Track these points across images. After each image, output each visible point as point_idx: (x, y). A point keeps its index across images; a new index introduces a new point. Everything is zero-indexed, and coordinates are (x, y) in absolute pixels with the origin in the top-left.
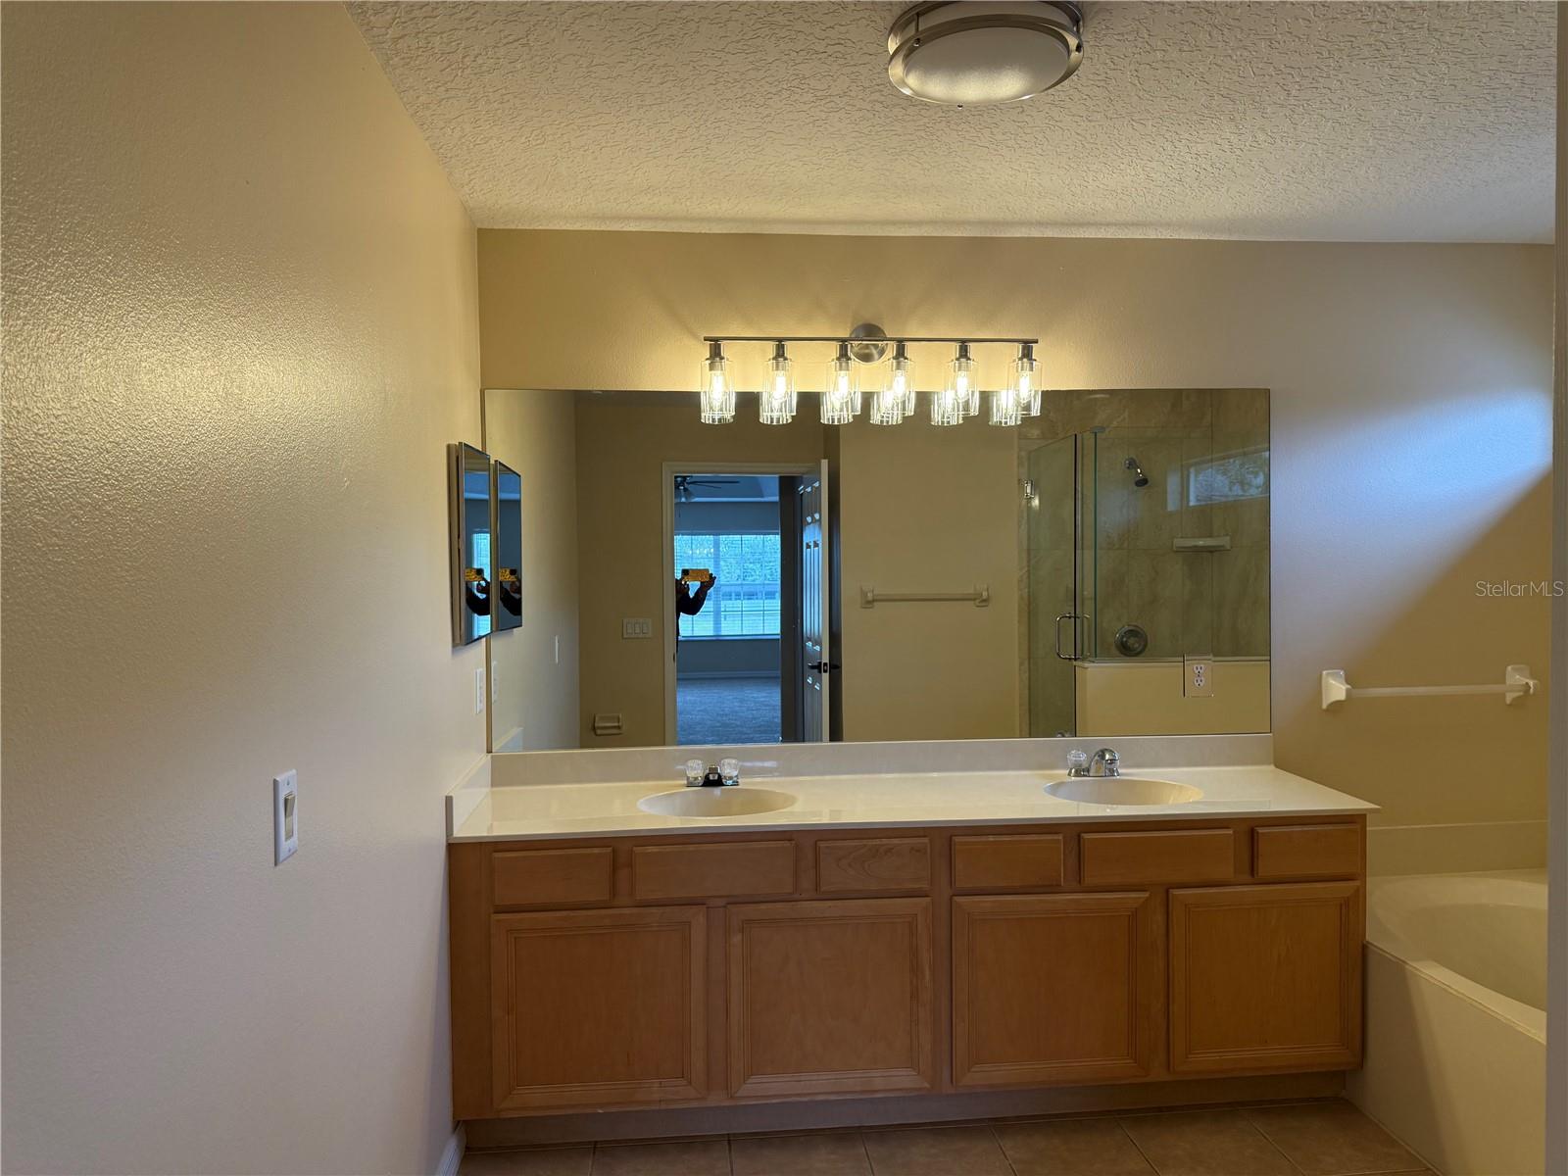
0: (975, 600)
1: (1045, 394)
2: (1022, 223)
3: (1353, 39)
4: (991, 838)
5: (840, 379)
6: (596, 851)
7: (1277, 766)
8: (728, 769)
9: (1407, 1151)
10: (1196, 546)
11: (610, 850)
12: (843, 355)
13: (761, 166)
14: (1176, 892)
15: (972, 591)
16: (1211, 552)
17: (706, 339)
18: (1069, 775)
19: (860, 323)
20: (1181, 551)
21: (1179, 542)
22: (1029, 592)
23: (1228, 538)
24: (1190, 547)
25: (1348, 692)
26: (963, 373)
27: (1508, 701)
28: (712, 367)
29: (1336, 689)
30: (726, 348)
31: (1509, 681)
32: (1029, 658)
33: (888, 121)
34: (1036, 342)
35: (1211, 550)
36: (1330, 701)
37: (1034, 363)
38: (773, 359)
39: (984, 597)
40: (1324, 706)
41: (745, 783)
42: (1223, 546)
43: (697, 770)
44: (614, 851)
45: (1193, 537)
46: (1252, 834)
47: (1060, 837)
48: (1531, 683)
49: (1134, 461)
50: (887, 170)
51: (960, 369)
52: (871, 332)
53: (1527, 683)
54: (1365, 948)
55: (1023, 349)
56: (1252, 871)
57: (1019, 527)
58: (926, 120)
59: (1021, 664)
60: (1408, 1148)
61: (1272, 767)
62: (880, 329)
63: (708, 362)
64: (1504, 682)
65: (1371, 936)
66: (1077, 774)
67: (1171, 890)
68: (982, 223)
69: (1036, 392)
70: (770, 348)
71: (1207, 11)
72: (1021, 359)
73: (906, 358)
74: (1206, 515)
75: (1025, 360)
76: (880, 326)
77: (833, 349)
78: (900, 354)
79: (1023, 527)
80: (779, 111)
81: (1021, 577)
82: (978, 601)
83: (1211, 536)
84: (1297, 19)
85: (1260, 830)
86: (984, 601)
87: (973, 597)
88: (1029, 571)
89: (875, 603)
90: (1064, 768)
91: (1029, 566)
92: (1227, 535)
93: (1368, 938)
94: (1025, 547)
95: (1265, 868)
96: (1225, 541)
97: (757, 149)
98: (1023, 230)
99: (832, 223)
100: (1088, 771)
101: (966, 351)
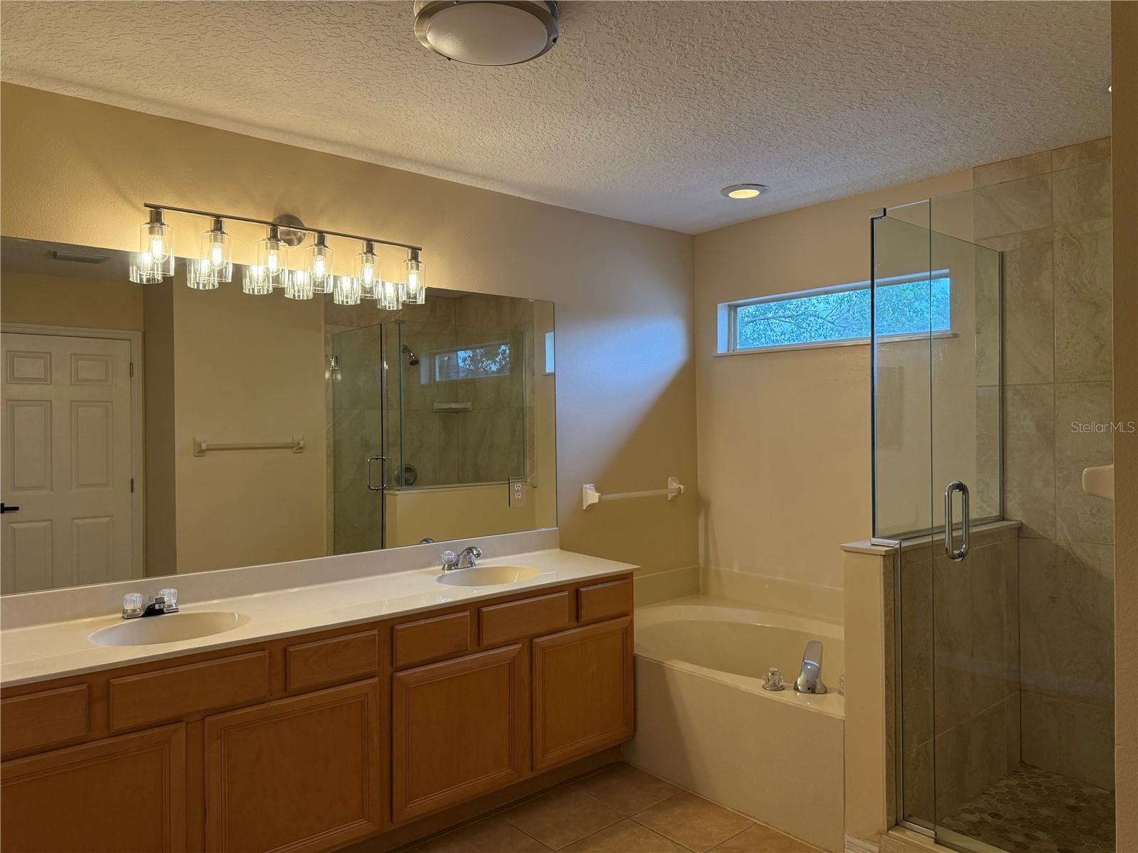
0: (292, 447)
1: (428, 290)
2: (409, 160)
3: (684, 82)
4: (422, 622)
5: (270, 257)
6: (70, 689)
7: (561, 549)
8: (169, 596)
9: (669, 784)
10: (450, 409)
11: (84, 687)
12: (274, 236)
13: (237, 66)
14: (537, 640)
15: (290, 440)
16: (457, 413)
17: (146, 205)
18: (443, 569)
19: (282, 213)
20: (440, 411)
21: (437, 406)
22: (334, 441)
23: (470, 403)
24: (442, 409)
25: (600, 497)
26: (368, 265)
27: (669, 499)
28: (151, 231)
29: (592, 496)
30: (167, 216)
31: (670, 487)
32: (335, 493)
33: (371, 56)
34: (421, 250)
35: (457, 411)
36: (588, 504)
37: (420, 264)
38: (212, 231)
39: (301, 445)
40: (584, 508)
41: (185, 609)
42: (466, 408)
43: (135, 602)
44: (89, 687)
45: (446, 402)
46: (577, 592)
47: (468, 613)
48: (682, 487)
49: (407, 348)
50: (342, 95)
51: (367, 261)
52: (290, 220)
53: (680, 488)
54: (635, 658)
55: (412, 253)
56: (578, 618)
57: (327, 391)
58: (400, 64)
59: (328, 497)
60: (669, 782)
61: (559, 550)
62: (298, 219)
63: (148, 226)
64: (667, 488)
65: (636, 652)
66: (449, 568)
67: (534, 640)
68: (383, 154)
69: (422, 288)
70: (209, 223)
71: (627, 40)
72: (410, 260)
73: (325, 246)
74: (453, 388)
75: (413, 261)
76: (298, 217)
77: (265, 232)
78: (321, 242)
79: (329, 392)
80: (289, 23)
81: (329, 429)
82: (294, 449)
83: (457, 402)
84: (667, 61)
85: (582, 590)
86: (301, 448)
87: (291, 446)
88: (334, 425)
89: (208, 452)
90: (439, 565)
91: (334, 421)
92: (469, 401)
93: (635, 652)
94: (331, 406)
95: (586, 614)
96: (468, 405)
97: (244, 51)
98: (408, 165)
99: (265, 127)
100: (457, 565)
101: (372, 249)
